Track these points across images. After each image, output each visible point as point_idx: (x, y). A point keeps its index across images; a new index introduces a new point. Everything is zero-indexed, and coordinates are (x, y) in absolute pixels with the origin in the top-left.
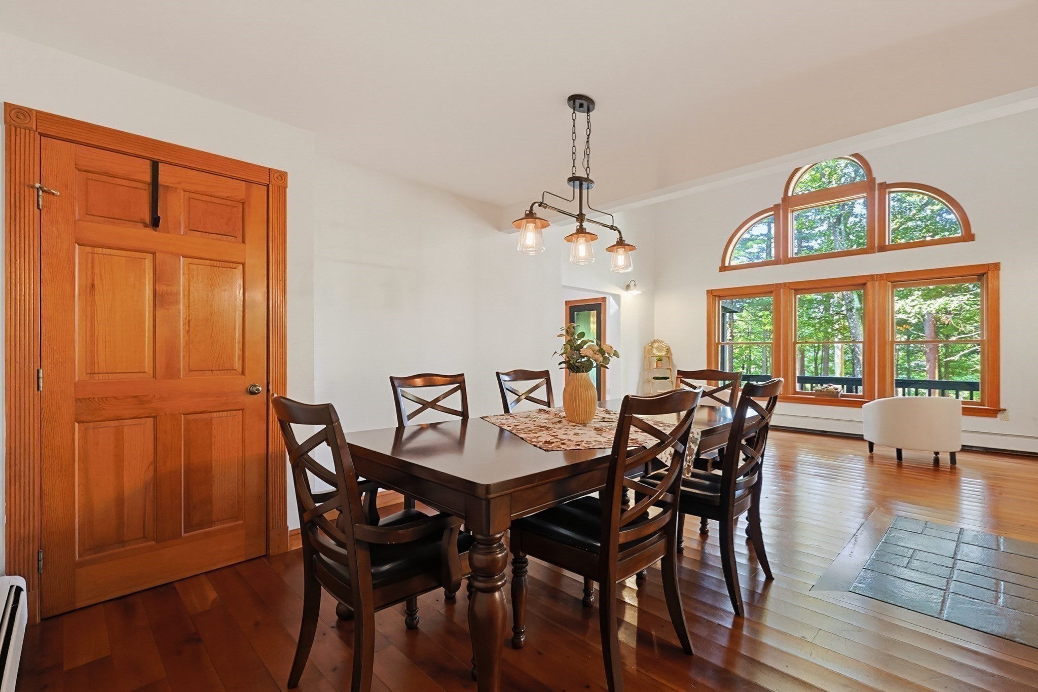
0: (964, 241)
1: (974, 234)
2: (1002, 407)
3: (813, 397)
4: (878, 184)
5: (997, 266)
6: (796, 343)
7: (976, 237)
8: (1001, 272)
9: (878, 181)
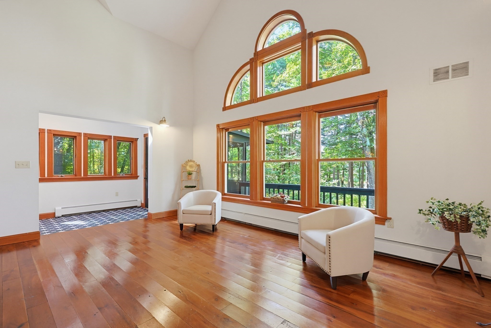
0: (363, 74)
1: (369, 67)
2: (389, 216)
3: (270, 202)
4: (308, 33)
5: (384, 93)
6: (264, 161)
7: (371, 70)
8: (388, 98)
9: (308, 32)
